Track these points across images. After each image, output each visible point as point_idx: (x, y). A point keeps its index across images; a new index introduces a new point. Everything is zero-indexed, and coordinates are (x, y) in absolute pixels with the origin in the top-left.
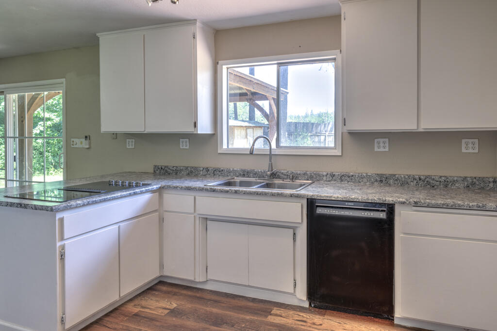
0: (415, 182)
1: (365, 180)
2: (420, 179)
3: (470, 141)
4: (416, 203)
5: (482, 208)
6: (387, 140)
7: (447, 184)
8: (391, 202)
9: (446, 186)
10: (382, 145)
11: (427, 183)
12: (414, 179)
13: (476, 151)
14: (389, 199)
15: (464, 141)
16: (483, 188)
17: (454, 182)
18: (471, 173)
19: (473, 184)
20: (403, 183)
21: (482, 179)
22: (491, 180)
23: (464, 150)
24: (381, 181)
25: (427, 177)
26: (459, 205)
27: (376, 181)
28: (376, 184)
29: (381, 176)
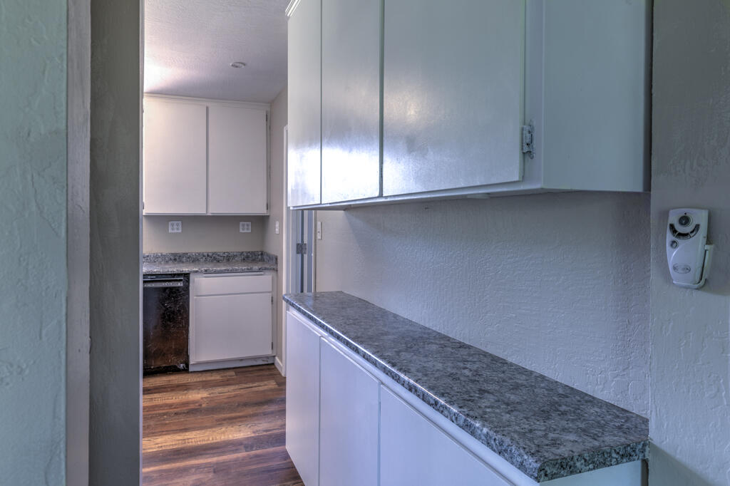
0: (204, 258)
1: (160, 259)
2: (208, 256)
3: (246, 223)
4: (206, 271)
5: (250, 270)
6: (180, 222)
7: (229, 258)
8: (187, 272)
9: (228, 260)
10: (175, 227)
11: (214, 258)
12: (204, 256)
13: (250, 231)
14: (186, 270)
15: (241, 223)
16: (253, 260)
17: (235, 256)
18: (246, 248)
19: (248, 257)
20: (194, 259)
21: (253, 253)
22: (260, 253)
23: (241, 231)
24: (175, 259)
25: (213, 254)
26: (236, 270)
27: (171, 259)
28: (170, 262)
29: (175, 255)
